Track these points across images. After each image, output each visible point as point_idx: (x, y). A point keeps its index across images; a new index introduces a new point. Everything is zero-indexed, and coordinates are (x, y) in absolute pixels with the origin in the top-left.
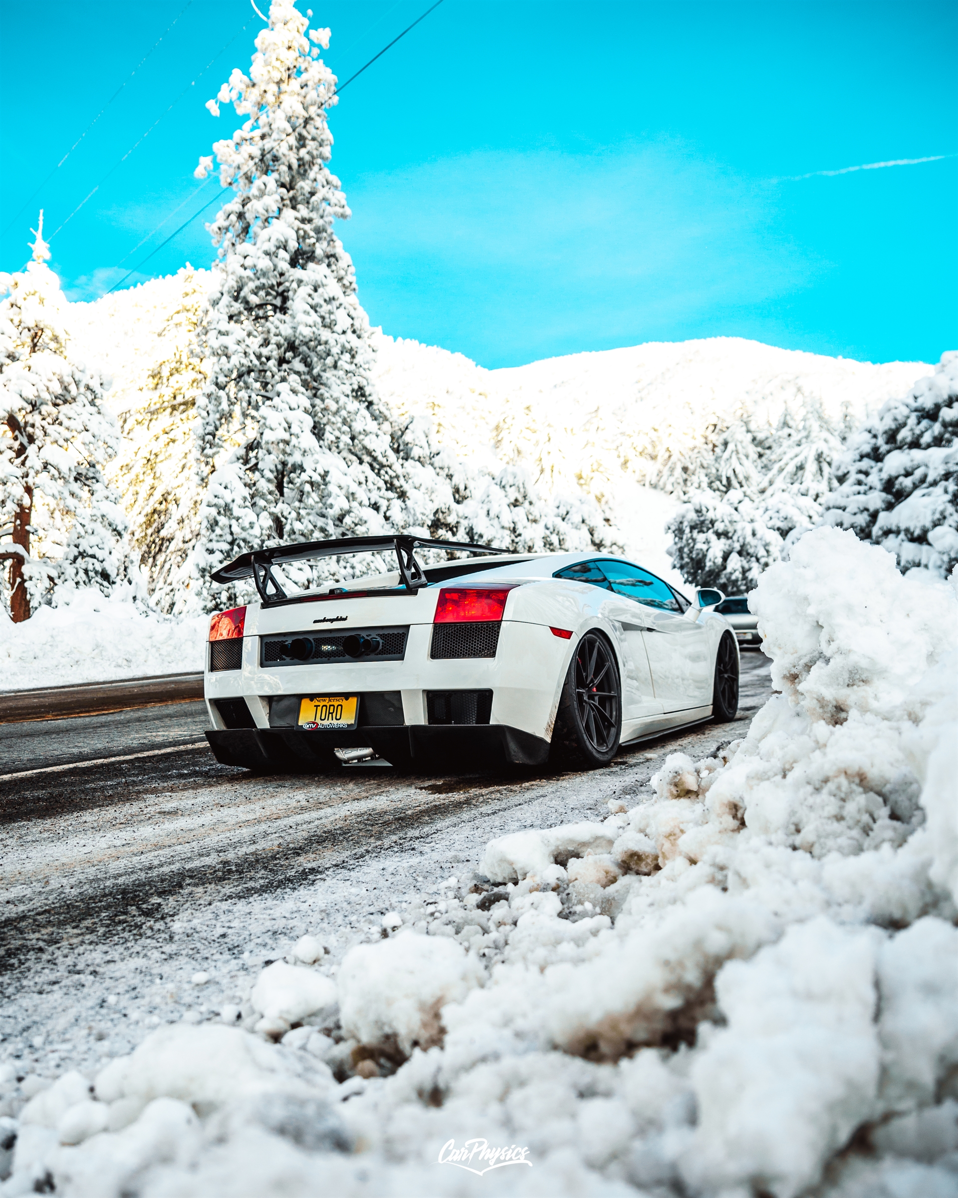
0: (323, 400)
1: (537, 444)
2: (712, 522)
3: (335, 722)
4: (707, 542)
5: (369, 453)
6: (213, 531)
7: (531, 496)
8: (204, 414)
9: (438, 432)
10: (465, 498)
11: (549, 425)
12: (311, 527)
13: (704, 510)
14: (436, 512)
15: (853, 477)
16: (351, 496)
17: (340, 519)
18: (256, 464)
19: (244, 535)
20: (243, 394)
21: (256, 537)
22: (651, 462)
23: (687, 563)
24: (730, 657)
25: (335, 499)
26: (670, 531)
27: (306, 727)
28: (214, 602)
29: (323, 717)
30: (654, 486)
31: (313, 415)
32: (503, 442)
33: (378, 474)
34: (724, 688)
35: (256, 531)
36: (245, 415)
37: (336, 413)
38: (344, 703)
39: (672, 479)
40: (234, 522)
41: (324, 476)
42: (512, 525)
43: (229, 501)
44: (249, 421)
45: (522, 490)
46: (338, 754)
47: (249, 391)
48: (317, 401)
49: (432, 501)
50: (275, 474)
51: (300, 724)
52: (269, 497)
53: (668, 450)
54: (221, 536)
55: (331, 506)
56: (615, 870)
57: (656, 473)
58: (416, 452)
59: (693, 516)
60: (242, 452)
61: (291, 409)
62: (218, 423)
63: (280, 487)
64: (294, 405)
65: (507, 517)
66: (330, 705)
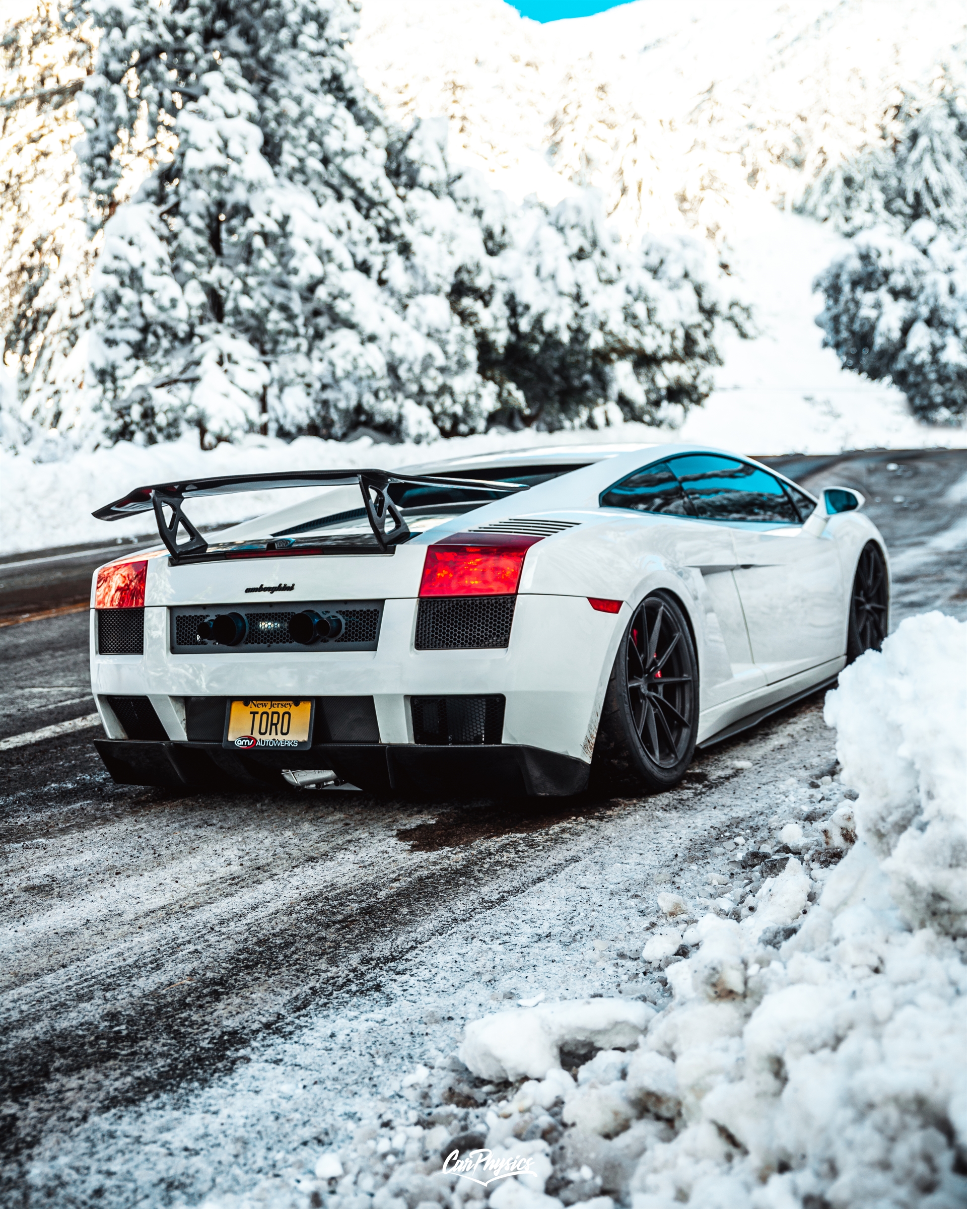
0: (277, 100)
1: (616, 146)
2: (886, 274)
3: (280, 737)
4: (878, 305)
5: (352, 183)
6: (114, 311)
7: (605, 242)
8: (91, 124)
9: (462, 130)
10: (502, 246)
11: (635, 117)
12: (265, 304)
13: (873, 255)
14: (459, 271)
16: (325, 256)
17: (312, 288)
18: (177, 205)
19: (162, 317)
20: (150, 91)
21: (180, 321)
22: (795, 172)
23: (845, 340)
24: (875, 578)
25: (301, 260)
26: (821, 289)
27: (239, 744)
28: (121, 422)
29: (263, 731)
30: (799, 210)
31: (262, 124)
32: (564, 145)
33: (367, 217)
34: (865, 627)
35: (181, 312)
36: (155, 124)
37: (298, 121)
38: (293, 710)
39: (828, 199)
40: (146, 298)
41: (284, 222)
42: (574, 291)
43: (136, 264)
44: (162, 134)
45: (590, 234)
46: (287, 777)
47: (160, 85)
48: (268, 102)
49: (451, 253)
50: (207, 220)
51: (230, 739)
52: (200, 258)
53: (821, 151)
54: (126, 320)
55: (295, 272)
56: (628, 1111)
57: (802, 189)
58: (426, 176)
59: (855, 265)
60: (154, 184)
61: (228, 116)
62: (113, 138)
63: (215, 241)
64: (232, 110)
65: (567, 278)
66: (273, 713)
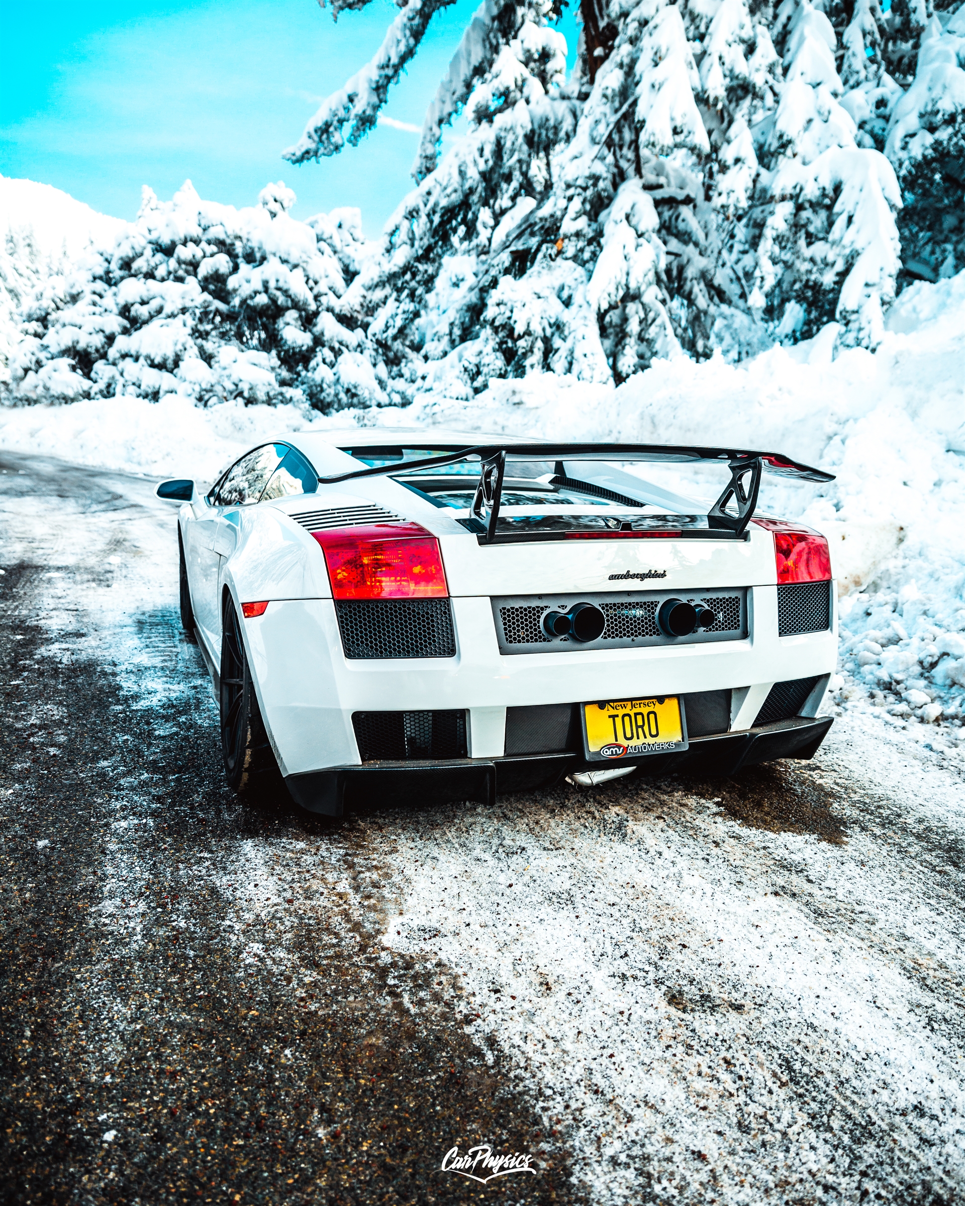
3: (650, 741)
15: (88, 297)
27: (607, 753)
38: (658, 708)
51: (592, 749)
66: (636, 714)
